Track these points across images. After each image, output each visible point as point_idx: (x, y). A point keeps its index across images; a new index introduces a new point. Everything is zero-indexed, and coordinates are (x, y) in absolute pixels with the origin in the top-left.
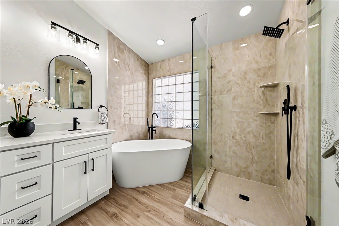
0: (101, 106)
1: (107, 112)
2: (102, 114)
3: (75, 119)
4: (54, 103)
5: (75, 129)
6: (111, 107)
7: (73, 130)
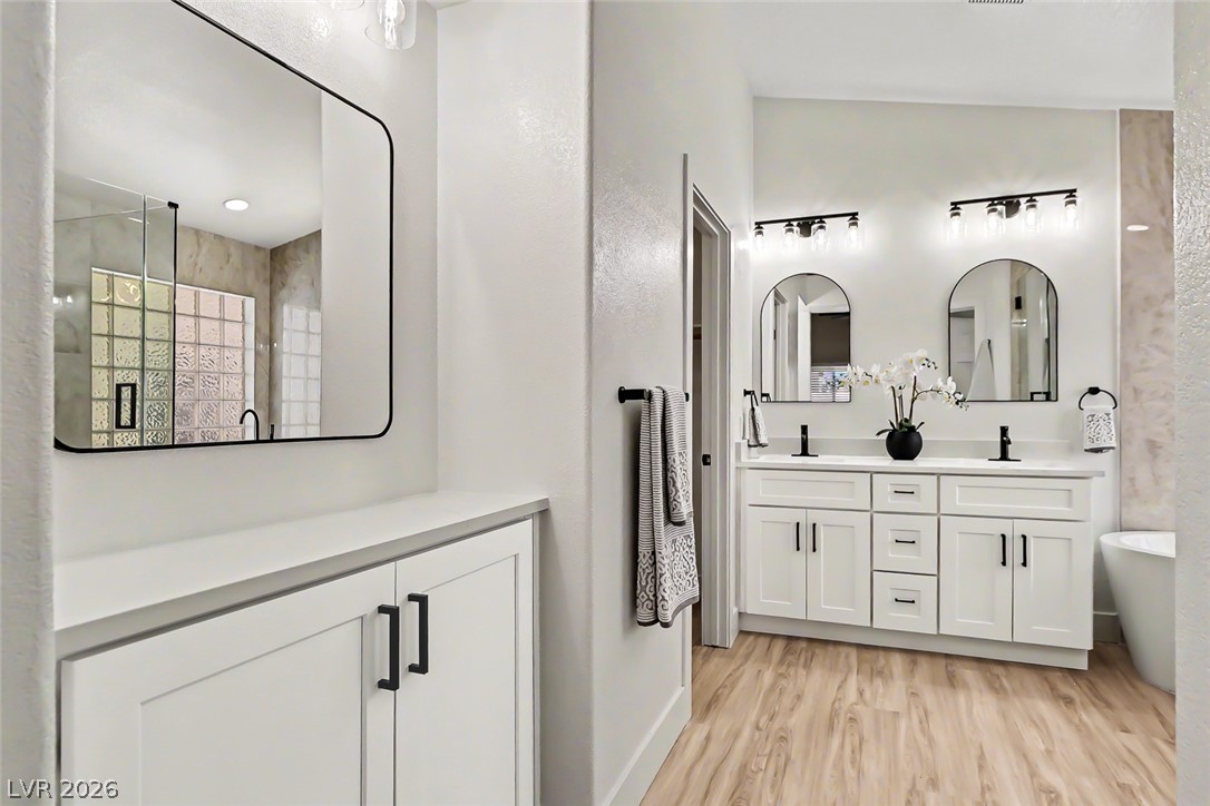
0: (1094, 391)
1: (1112, 411)
2: (1093, 416)
3: (1004, 431)
4: (952, 392)
5: (1004, 457)
6: (1135, 390)
7: (1001, 459)
